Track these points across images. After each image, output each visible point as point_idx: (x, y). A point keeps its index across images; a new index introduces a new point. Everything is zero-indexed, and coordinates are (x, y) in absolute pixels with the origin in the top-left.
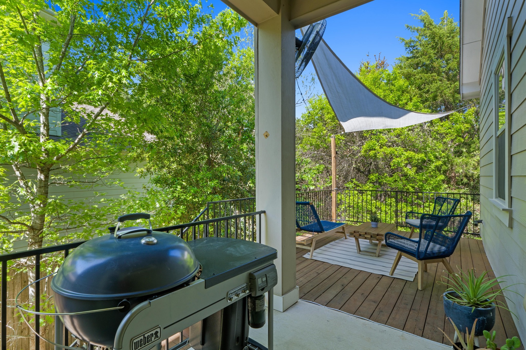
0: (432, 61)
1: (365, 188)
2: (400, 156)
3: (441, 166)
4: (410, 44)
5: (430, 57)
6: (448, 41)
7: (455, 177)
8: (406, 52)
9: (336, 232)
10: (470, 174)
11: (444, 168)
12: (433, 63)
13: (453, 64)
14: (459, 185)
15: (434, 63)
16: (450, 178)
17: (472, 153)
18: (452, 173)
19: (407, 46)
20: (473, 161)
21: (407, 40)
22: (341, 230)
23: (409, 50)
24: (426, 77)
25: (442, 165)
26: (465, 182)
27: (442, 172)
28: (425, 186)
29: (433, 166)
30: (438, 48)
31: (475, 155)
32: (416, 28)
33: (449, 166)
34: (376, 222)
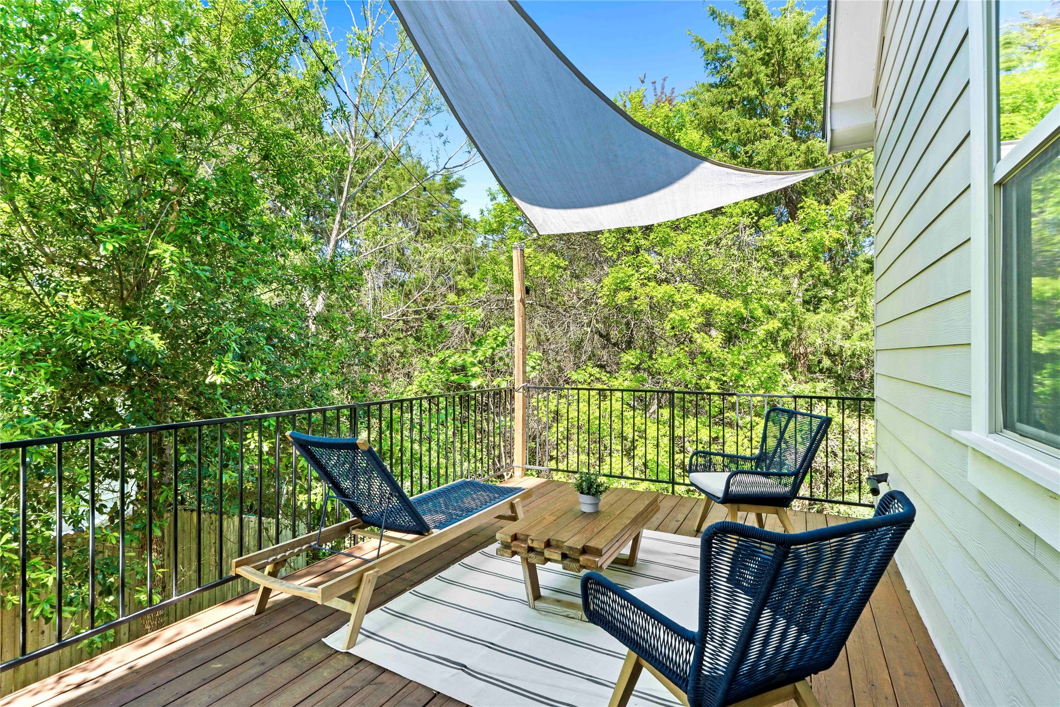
0: (762, 93)
1: (616, 383)
2: (687, 306)
3: (778, 332)
4: (716, 53)
5: (757, 82)
6: (794, 50)
7: (806, 355)
8: (708, 71)
9: (497, 517)
10: (836, 349)
11: (784, 334)
12: (763, 97)
13: (804, 101)
14: (815, 373)
15: (765, 97)
16: (796, 357)
17: (841, 303)
18: (800, 345)
19: (710, 57)
20: (841, 321)
21: (710, 44)
22: (509, 513)
23: (713, 66)
24: (748, 126)
25: (780, 329)
26: (825, 366)
27: (780, 344)
28: (745, 379)
29: (761, 332)
30: (773, 65)
31: (846, 308)
32: (730, 17)
33: (795, 330)
34: (593, 495)
